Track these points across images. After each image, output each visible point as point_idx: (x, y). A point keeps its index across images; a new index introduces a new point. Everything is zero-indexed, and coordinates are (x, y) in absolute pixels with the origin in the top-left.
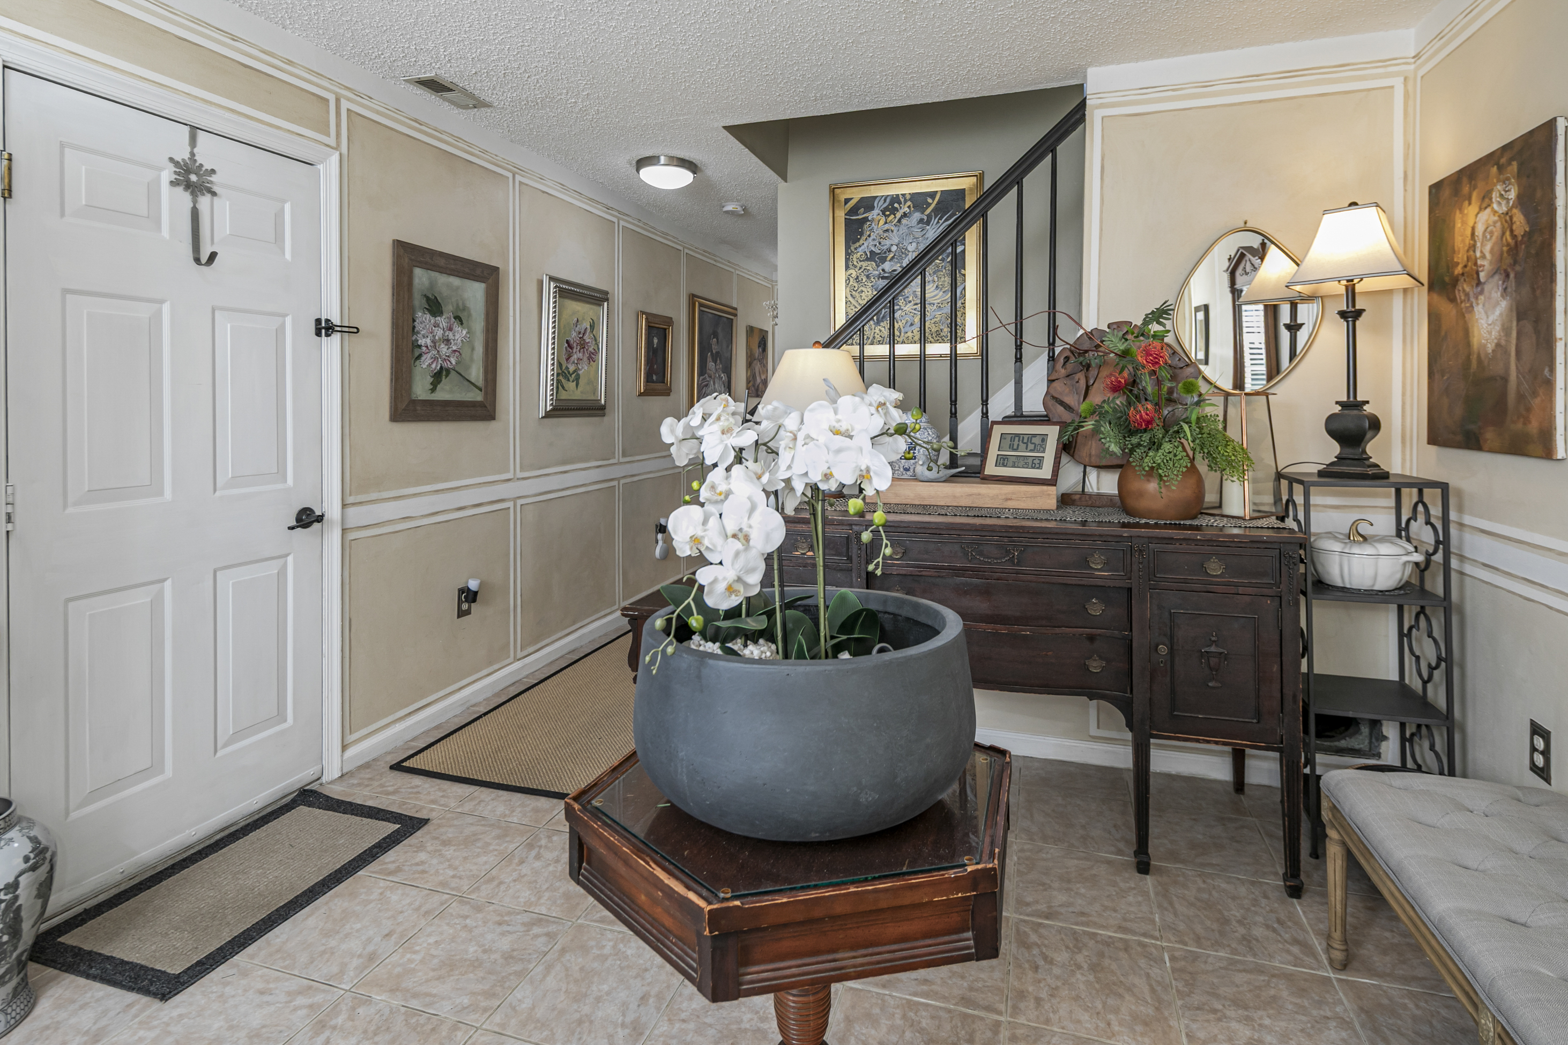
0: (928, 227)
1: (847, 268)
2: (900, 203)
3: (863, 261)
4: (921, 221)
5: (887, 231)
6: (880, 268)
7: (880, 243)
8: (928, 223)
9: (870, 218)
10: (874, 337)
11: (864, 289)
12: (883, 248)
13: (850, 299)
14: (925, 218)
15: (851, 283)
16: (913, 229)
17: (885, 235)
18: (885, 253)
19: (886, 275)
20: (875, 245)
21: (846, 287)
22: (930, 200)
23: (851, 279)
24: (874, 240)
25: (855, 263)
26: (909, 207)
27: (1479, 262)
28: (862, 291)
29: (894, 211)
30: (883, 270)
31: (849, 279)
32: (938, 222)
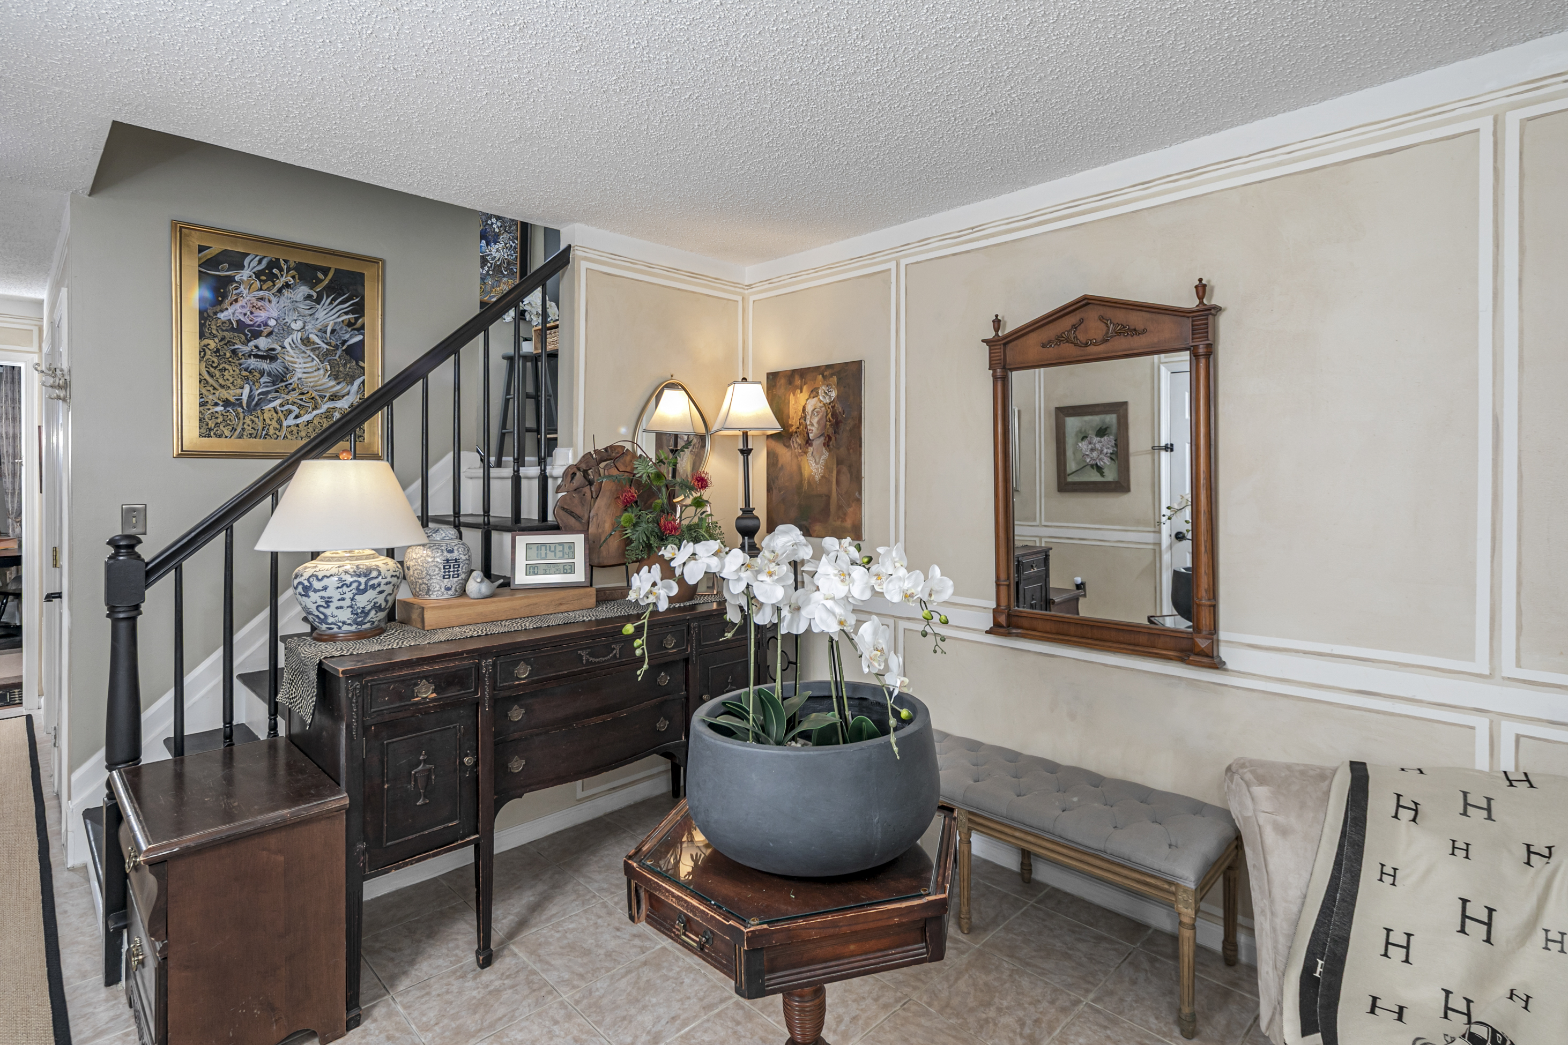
0: (318, 306)
1: (202, 336)
2: (281, 270)
3: (226, 330)
4: (309, 297)
5: (262, 299)
6: (252, 344)
7: (252, 313)
8: (318, 301)
9: (237, 278)
10: (243, 429)
11: (227, 367)
12: (256, 319)
13: (207, 377)
14: (315, 295)
15: (207, 357)
16: (297, 304)
17: (260, 304)
18: (259, 326)
19: (260, 353)
20: (245, 314)
21: (200, 361)
22: (320, 276)
23: (208, 352)
24: (243, 307)
25: (214, 332)
26: (293, 277)
27: (809, 427)
28: (225, 369)
29: (273, 278)
30: (256, 347)
31: (204, 350)
32: (331, 303)
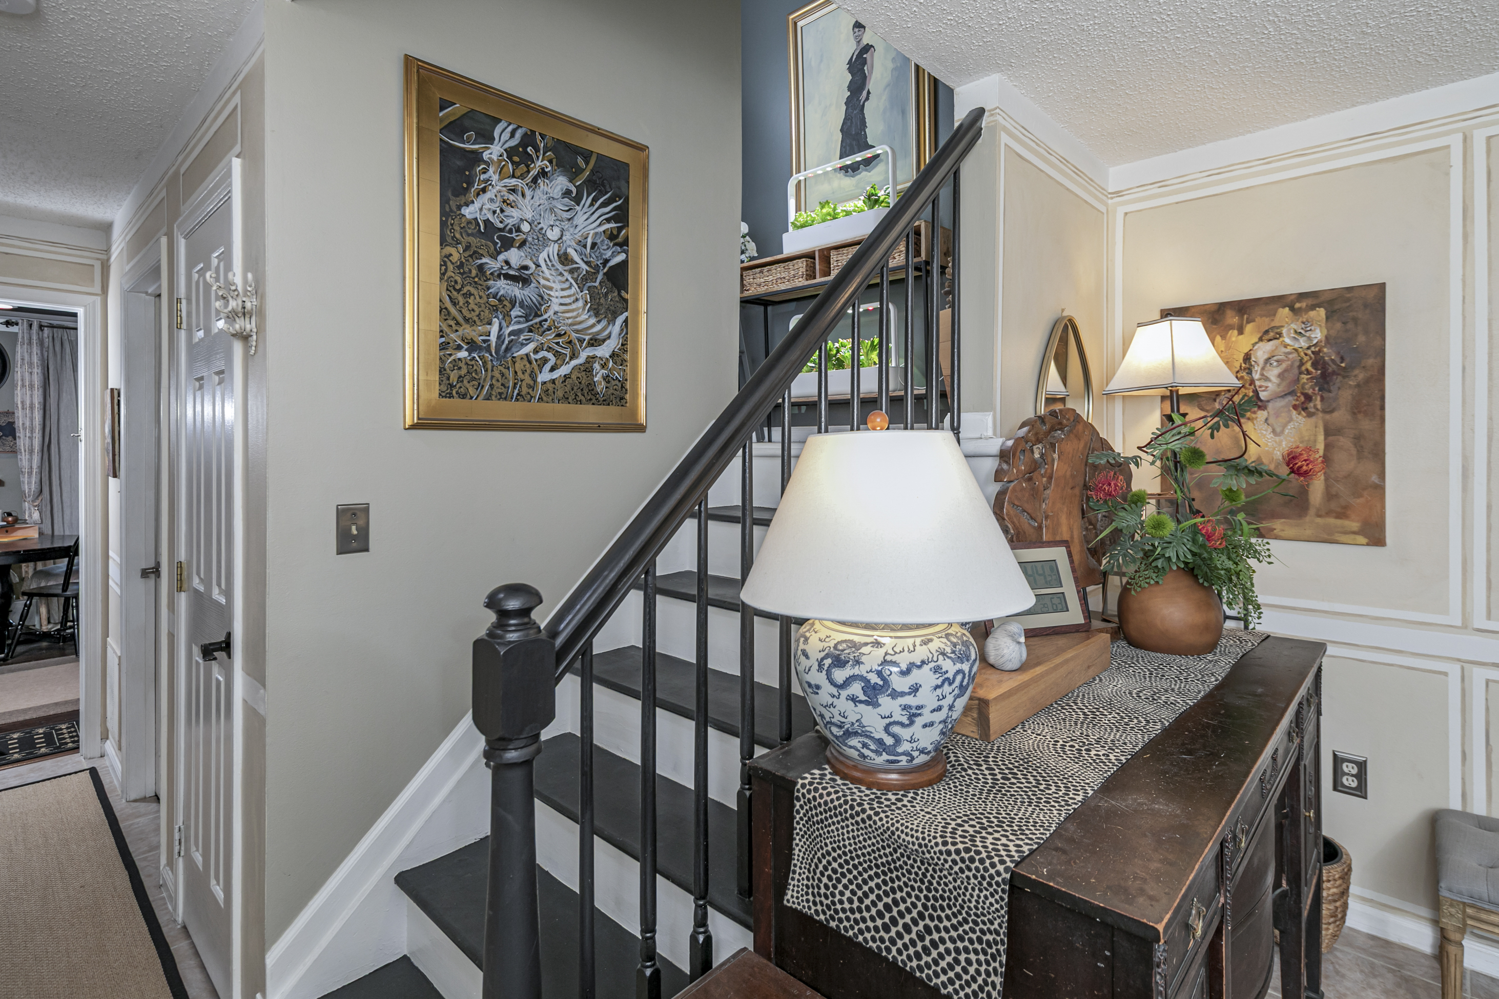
0: (577, 207)
1: (443, 242)
2: (537, 150)
3: (472, 235)
4: (567, 193)
5: (513, 190)
6: (501, 257)
7: (502, 211)
8: (578, 200)
9: (486, 156)
10: (492, 386)
11: (473, 290)
12: (507, 221)
13: (448, 304)
14: (574, 190)
15: (449, 274)
16: (555, 203)
17: (512, 198)
18: (510, 231)
19: (512, 272)
20: (494, 212)
21: (441, 279)
22: (580, 161)
23: (450, 267)
24: (492, 200)
25: (458, 236)
26: (551, 162)
27: (1258, 383)
28: (471, 294)
29: (527, 160)
30: (507, 262)
31: (445, 262)
32: (592, 205)
